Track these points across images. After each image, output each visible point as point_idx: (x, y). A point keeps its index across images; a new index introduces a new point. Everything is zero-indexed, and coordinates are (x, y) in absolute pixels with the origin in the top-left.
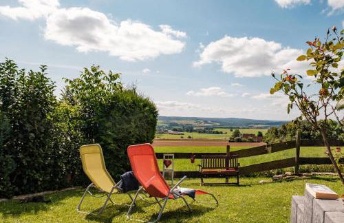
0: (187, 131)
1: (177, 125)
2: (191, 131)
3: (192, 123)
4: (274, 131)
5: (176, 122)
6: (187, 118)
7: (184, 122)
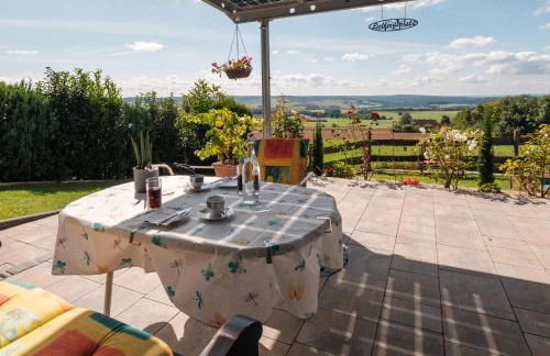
0: (332, 116)
1: (318, 108)
2: (338, 116)
3: (339, 104)
4: (465, 115)
5: (316, 103)
6: (331, 98)
7: (328, 104)
